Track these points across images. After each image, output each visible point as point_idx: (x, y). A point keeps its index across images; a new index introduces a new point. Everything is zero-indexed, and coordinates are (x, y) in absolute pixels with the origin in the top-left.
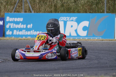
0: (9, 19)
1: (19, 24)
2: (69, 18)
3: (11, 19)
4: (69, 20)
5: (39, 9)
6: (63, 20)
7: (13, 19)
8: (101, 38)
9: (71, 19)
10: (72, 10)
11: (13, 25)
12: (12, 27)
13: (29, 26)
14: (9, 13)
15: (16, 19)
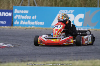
0: (17, 11)
1: (25, 15)
2: (68, 11)
3: (19, 12)
4: (68, 13)
5: (42, 3)
7: (20, 11)
8: (94, 28)
9: (69, 12)
10: (70, 5)
11: (20, 16)
12: (19, 18)
13: (33, 18)
14: (17, 6)
15: (22, 12)
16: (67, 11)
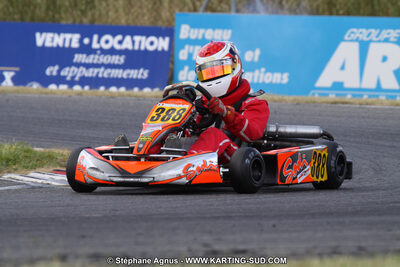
0: (189, 32)
2: (378, 31)
3: (196, 34)
4: (377, 39)
6: (357, 40)
7: (202, 31)
9: (384, 34)
13: (249, 56)
14: (187, 13)
15: (209, 34)
16: (374, 32)
